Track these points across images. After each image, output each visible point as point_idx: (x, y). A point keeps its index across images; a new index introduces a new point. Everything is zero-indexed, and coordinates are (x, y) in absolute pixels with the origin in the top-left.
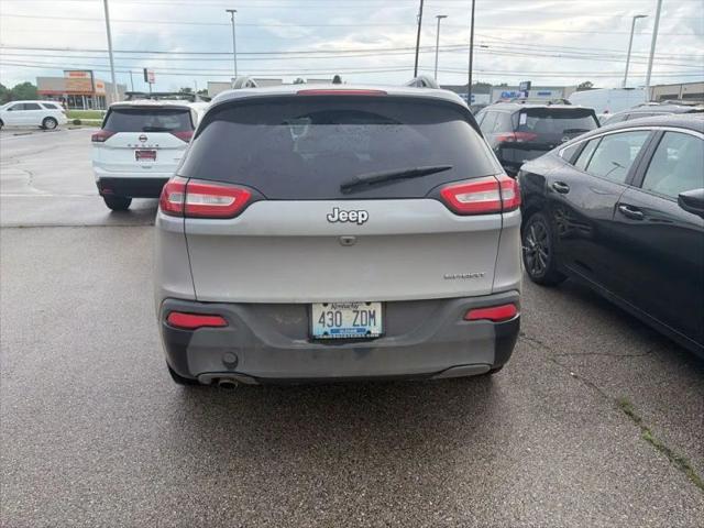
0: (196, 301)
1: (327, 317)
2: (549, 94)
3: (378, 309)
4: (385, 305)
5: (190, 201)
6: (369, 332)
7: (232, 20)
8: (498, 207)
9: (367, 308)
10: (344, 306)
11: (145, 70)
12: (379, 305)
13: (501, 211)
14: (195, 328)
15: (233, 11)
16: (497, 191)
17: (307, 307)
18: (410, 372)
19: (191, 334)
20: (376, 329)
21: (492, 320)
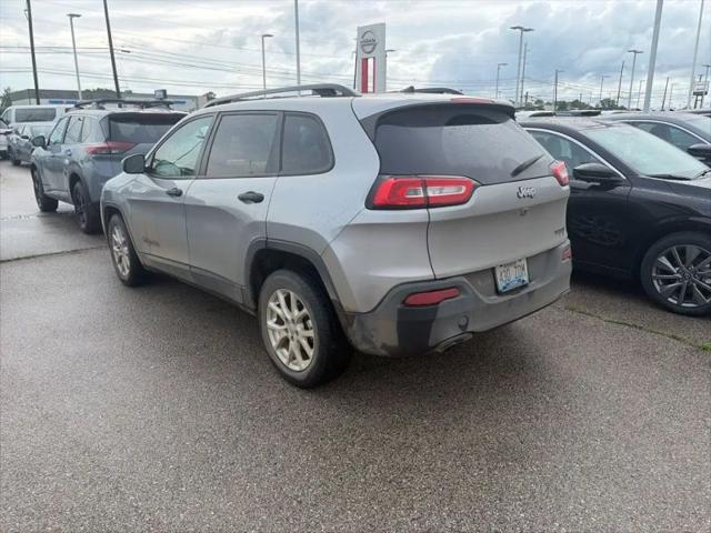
0: (436, 279)
2: (184, 103)
3: (524, 262)
4: (529, 259)
5: (430, 194)
10: (510, 264)
12: (526, 260)
14: (438, 303)
17: (493, 270)
19: (437, 308)
20: (526, 278)
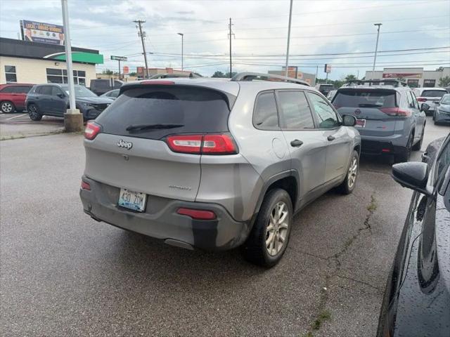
1: (125, 196)
3: (144, 197)
4: (148, 196)
6: (139, 209)
7: (378, 30)
8: (199, 150)
9: (140, 195)
10: (132, 192)
11: (326, 65)
12: (145, 196)
13: (201, 153)
15: (379, 25)
16: (200, 142)
17: (119, 189)
18: (151, 235)
20: (142, 208)
21: (193, 217)
